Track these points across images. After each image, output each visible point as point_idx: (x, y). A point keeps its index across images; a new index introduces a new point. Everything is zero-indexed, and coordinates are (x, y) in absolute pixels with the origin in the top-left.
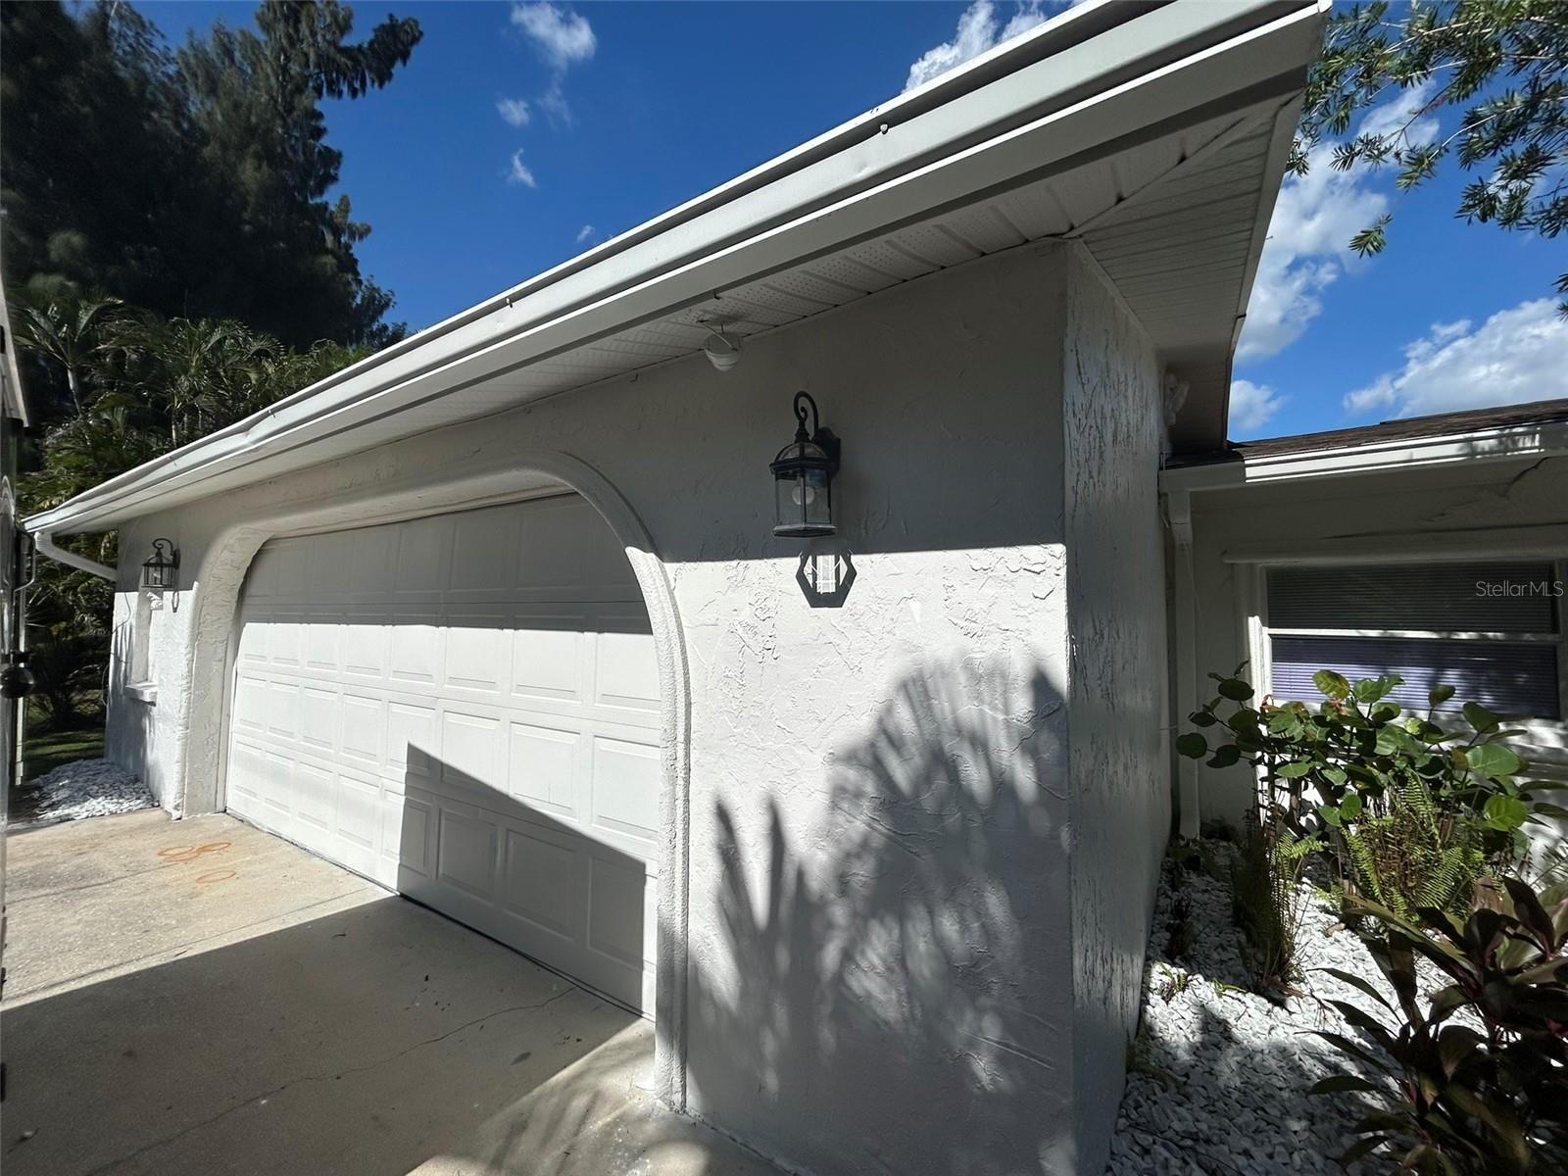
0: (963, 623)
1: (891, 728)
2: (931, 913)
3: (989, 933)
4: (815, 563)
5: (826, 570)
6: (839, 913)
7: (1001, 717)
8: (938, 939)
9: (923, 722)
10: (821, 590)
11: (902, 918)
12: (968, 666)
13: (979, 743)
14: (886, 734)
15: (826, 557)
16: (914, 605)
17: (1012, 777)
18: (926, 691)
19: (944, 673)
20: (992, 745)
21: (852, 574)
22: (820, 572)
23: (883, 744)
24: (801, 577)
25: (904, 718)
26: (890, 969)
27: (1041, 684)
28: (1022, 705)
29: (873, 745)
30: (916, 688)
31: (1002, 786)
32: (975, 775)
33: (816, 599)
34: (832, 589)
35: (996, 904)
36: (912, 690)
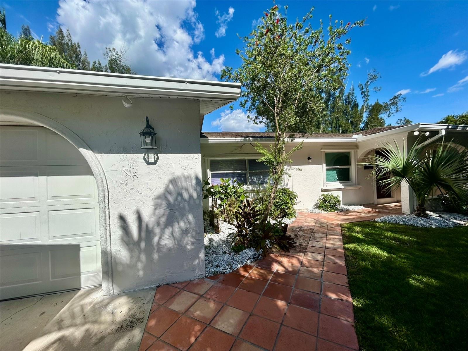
0: (183, 168)
1: (168, 190)
2: (178, 223)
3: (190, 223)
4: (148, 155)
5: (151, 157)
6: (157, 230)
7: (190, 184)
8: (180, 227)
9: (175, 188)
10: (150, 161)
11: (172, 226)
12: (184, 176)
13: (187, 190)
14: (167, 191)
15: (151, 154)
16: (173, 165)
17: (193, 195)
18: (176, 182)
19: (179, 178)
20: (189, 190)
21: (158, 158)
22: (150, 158)
23: (167, 193)
24: (144, 158)
25: (171, 187)
26: (170, 237)
27: (197, 178)
28: (194, 182)
29: (164, 194)
30: (173, 181)
31: (191, 197)
32: (186, 196)
33: (148, 163)
34: (153, 161)
35: (191, 217)
36: (173, 182)
